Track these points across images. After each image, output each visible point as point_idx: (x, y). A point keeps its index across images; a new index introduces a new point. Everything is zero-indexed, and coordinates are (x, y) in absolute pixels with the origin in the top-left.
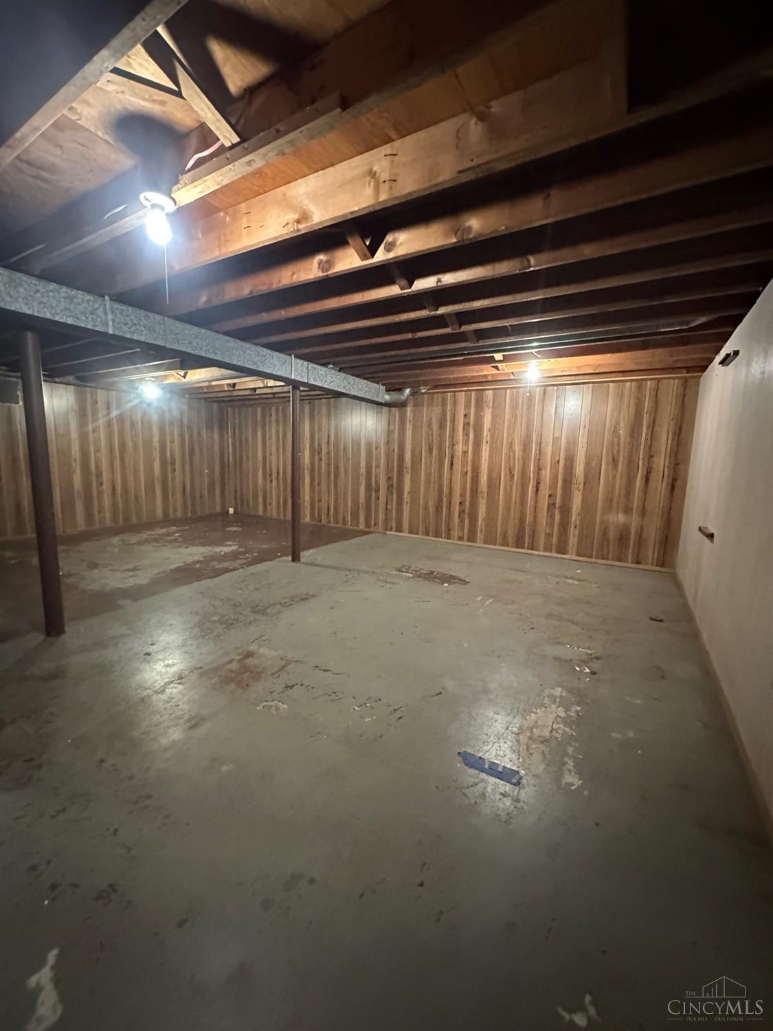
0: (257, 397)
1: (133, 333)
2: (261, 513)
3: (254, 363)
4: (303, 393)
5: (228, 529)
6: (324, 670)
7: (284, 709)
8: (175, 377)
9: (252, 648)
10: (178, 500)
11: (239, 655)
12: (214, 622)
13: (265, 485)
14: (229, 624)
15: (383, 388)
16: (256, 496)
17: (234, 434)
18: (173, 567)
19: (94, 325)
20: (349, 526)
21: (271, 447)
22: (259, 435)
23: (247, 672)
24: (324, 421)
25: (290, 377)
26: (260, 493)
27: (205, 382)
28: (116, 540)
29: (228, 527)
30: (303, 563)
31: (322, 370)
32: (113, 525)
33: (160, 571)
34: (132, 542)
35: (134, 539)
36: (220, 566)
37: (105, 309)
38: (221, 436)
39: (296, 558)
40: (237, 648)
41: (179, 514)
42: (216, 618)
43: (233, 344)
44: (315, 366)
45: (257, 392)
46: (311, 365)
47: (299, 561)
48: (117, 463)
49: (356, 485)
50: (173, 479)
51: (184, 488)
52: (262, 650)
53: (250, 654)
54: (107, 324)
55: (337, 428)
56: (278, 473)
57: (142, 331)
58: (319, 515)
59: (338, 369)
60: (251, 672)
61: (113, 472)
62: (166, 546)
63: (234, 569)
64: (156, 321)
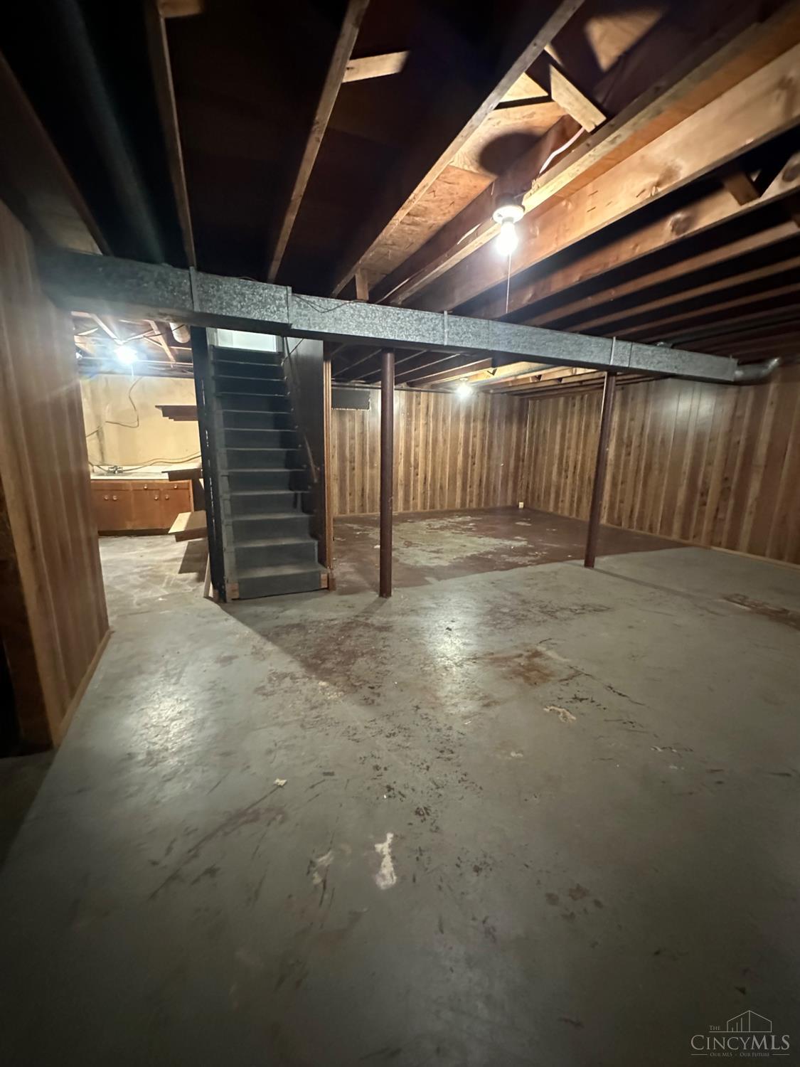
0: (561, 387)
1: (462, 341)
2: (551, 510)
3: (570, 353)
4: (619, 378)
5: (518, 523)
6: (620, 694)
7: (572, 720)
8: (484, 376)
9: (541, 648)
10: (475, 490)
11: (528, 651)
12: (504, 614)
13: (559, 482)
14: (519, 620)
15: (733, 361)
16: (548, 493)
17: (532, 428)
18: (469, 554)
19: (434, 340)
20: (657, 534)
21: (570, 439)
22: (559, 428)
23: (535, 670)
24: (639, 407)
25: (608, 363)
26: (553, 490)
27: (511, 376)
28: (424, 523)
29: (517, 521)
30: (597, 570)
31: (648, 350)
32: (422, 511)
33: (459, 556)
34: (436, 527)
35: (437, 524)
36: (511, 560)
37: (443, 324)
38: (519, 429)
39: (589, 563)
40: (525, 645)
41: (474, 505)
42: (506, 610)
43: (550, 336)
44: (640, 346)
45: (563, 382)
46: (635, 346)
47: (593, 566)
48: (430, 456)
49: (674, 487)
50: (472, 470)
51: (481, 481)
52: (550, 653)
53: (537, 654)
54: (443, 337)
55: (655, 416)
56: (575, 467)
57: (470, 337)
58: (619, 518)
59: (671, 345)
60: (539, 671)
61: (426, 465)
62: (463, 534)
63: (524, 565)
64: (482, 326)
